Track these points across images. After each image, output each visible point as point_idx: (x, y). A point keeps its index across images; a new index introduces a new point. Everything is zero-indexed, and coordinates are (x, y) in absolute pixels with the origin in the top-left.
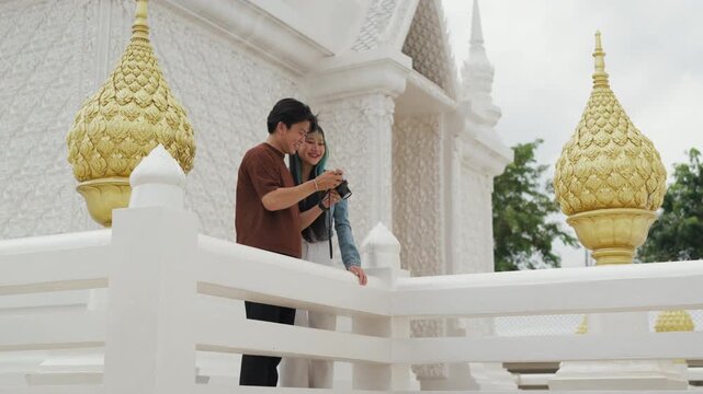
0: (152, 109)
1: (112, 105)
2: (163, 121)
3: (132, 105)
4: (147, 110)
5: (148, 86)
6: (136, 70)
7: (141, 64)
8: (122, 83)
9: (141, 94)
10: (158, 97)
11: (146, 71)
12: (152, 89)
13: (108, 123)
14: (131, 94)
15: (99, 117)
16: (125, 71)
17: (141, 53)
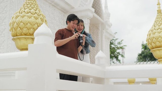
0: (36, 15)
1: (23, 14)
2: (39, 19)
3: (30, 14)
4: (34, 15)
5: (34, 8)
6: (31, 4)
7: (32, 2)
8: (26, 7)
9: (32, 11)
10: (37, 11)
11: (34, 4)
12: (36, 9)
13: (22, 19)
14: (30, 11)
15: (20, 17)
16: (27, 4)
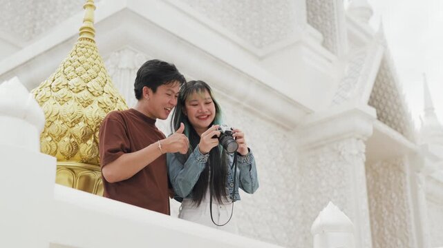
17: (84, 50)
